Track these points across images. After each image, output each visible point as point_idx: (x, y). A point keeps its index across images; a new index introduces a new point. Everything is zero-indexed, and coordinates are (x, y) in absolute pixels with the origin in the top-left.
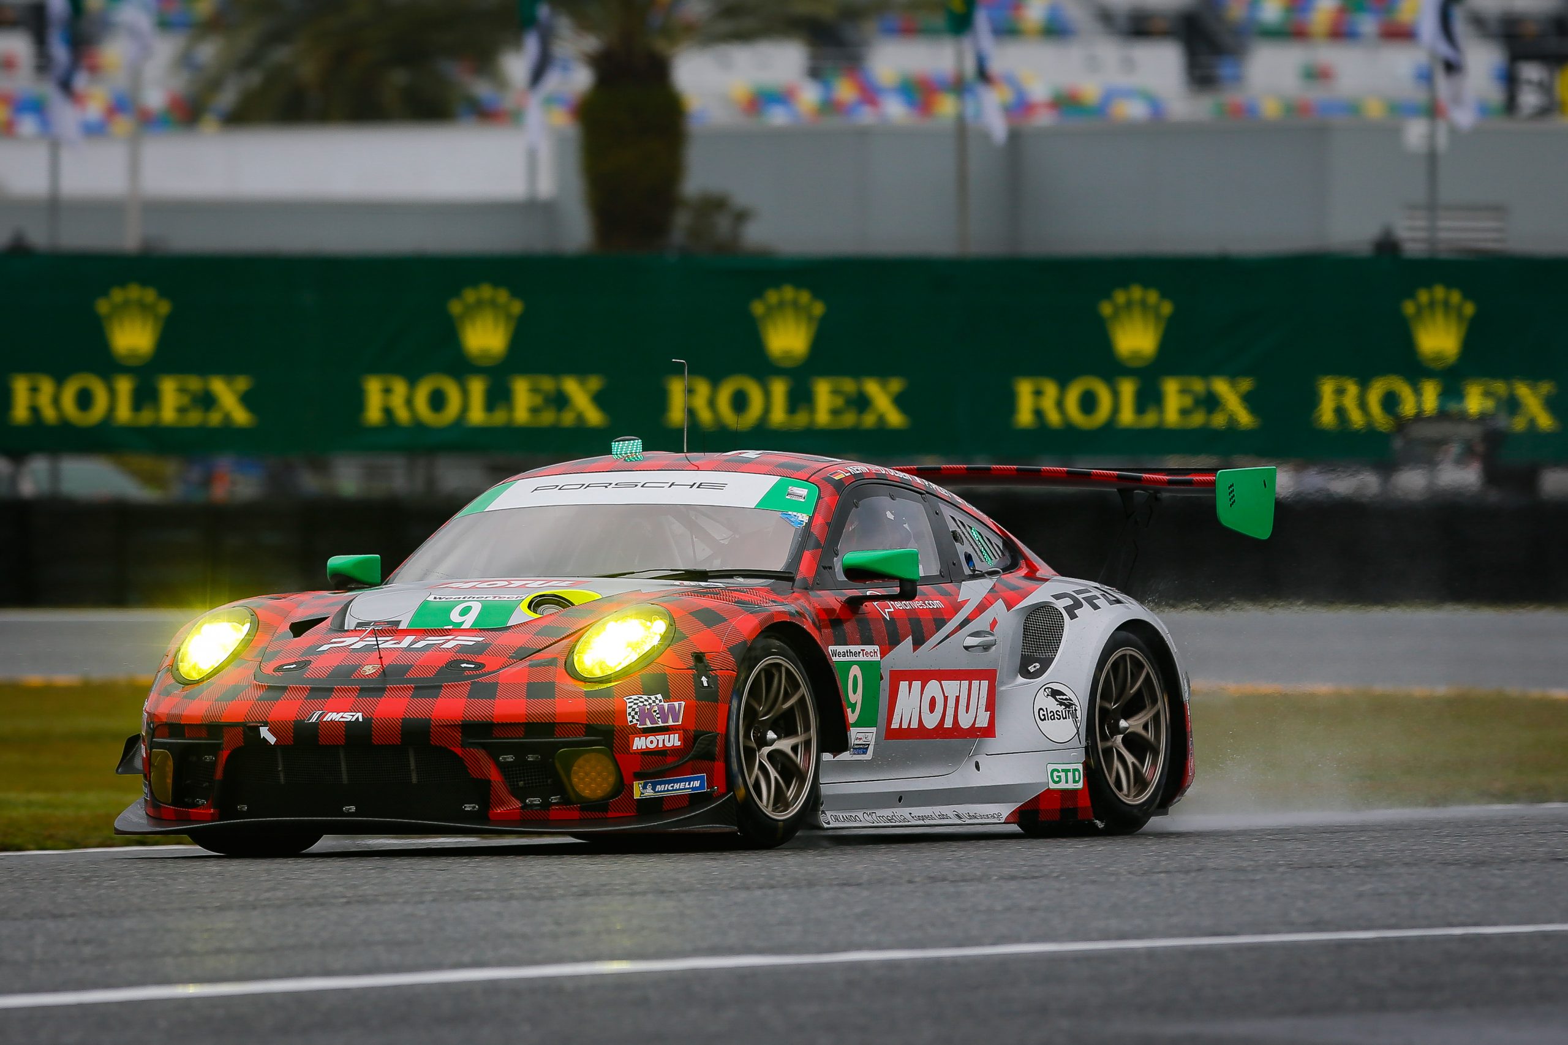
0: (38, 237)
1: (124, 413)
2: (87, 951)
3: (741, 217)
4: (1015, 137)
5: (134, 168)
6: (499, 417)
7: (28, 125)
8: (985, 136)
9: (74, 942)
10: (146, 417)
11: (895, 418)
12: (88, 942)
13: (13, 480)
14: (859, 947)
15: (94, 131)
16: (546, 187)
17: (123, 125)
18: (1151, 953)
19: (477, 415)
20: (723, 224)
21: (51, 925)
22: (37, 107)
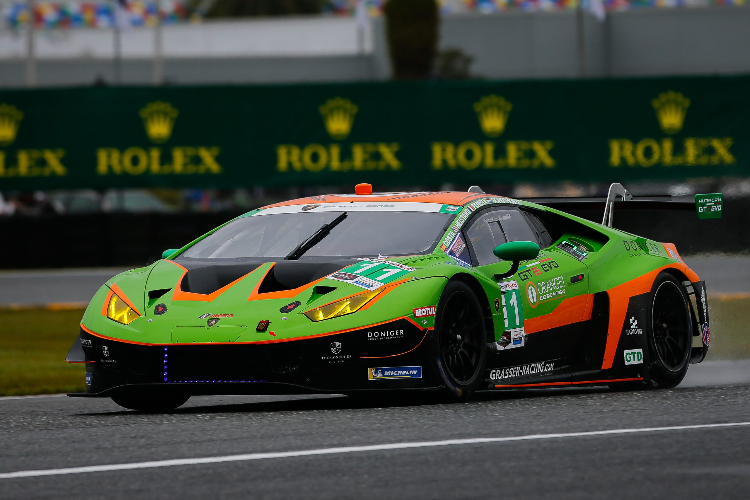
0: (110, 78)
1: (155, 167)
2: (142, 442)
3: (468, 60)
4: (609, 17)
5: (158, 42)
6: (347, 165)
7: (103, 21)
8: (593, 18)
9: (135, 437)
10: (167, 169)
11: (548, 162)
12: (142, 437)
13: (99, 202)
14: (535, 433)
15: (137, 24)
16: (368, 47)
17: (153, 20)
18: (685, 432)
19: (335, 164)
20: (458, 65)
21: (123, 429)
22: (108, 12)
